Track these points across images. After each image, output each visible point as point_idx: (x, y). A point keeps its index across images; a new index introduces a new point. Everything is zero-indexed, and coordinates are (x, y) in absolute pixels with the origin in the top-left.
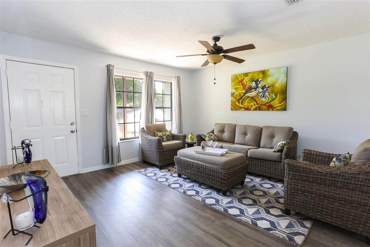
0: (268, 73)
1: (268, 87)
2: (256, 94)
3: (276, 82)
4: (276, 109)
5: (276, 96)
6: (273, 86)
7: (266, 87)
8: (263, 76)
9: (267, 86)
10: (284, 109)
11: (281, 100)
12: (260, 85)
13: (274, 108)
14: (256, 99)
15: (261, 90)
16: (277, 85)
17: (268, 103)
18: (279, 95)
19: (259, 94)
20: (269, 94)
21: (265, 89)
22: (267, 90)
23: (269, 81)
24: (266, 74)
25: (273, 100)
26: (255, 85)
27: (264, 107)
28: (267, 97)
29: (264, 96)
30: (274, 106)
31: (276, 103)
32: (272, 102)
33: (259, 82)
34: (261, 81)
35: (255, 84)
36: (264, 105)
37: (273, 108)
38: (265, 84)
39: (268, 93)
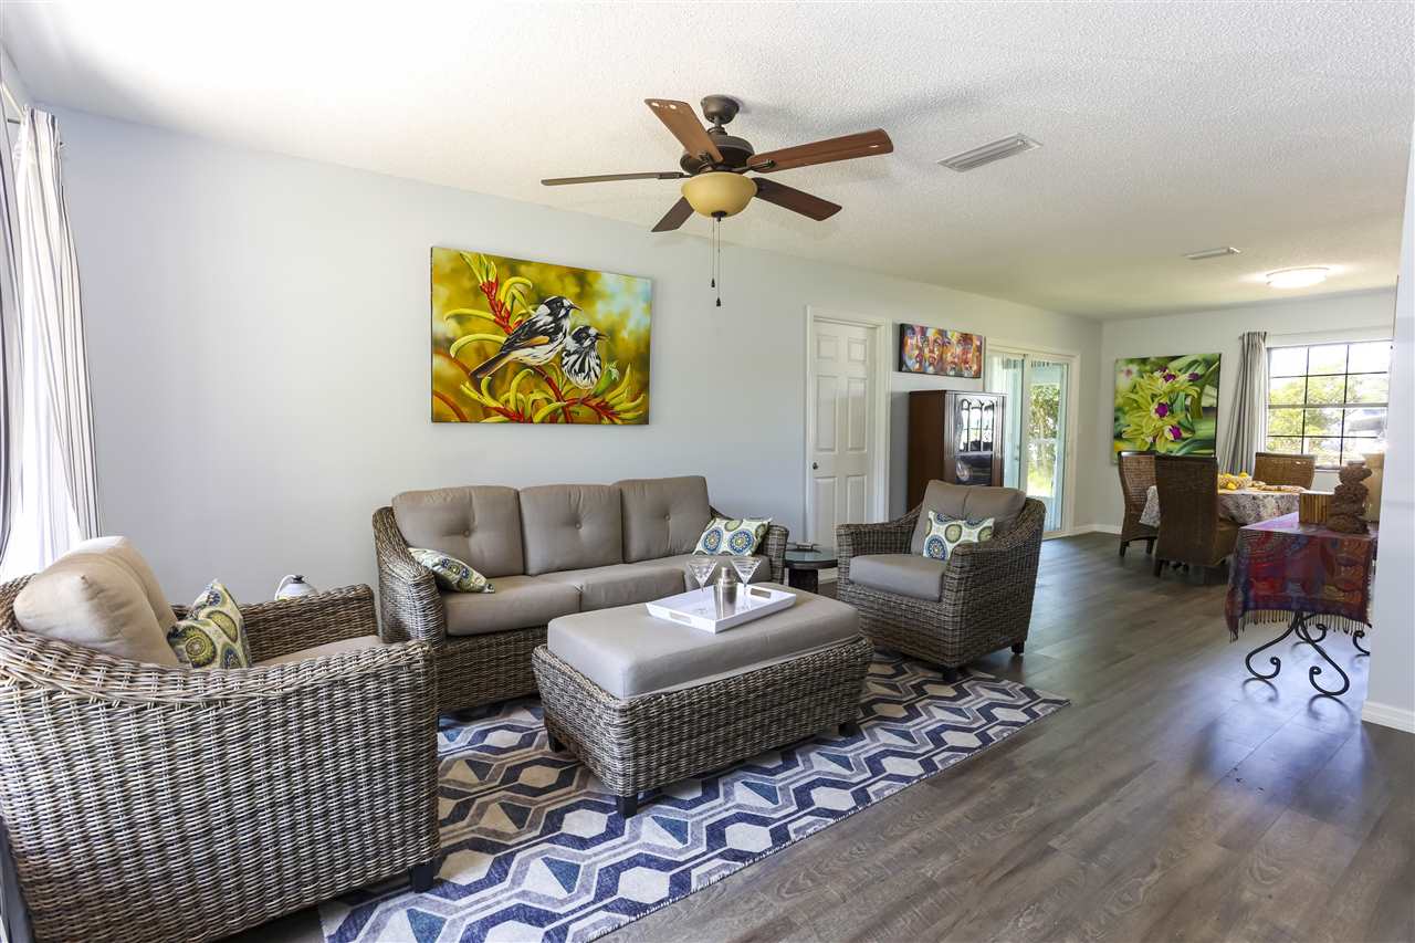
0: (597, 286)
1: (597, 336)
2: (552, 355)
3: (624, 315)
4: (623, 420)
5: (622, 372)
6: (610, 334)
7: (589, 336)
8: (577, 290)
9: (593, 332)
10: (643, 420)
11: (637, 387)
12: (567, 324)
13: (616, 414)
14: (554, 378)
15: (571, 344)
16: (624, 334)
17: (595, 396)
18: (631, 372)
19: (566, 359)
20: (598, 361)
21: (587, 343)
22: (592, 346)
23: (600, 314)
24: (590, 285)
25: (614, 385)
26: (550, 319)
27: (584, 411)
28: (592, 372)
29: (581, 369)
30: (617, 408)
31: (621, 399)
32: (610, 392)
33: (563, 312)
34: (571, 307)
35: (549, 315)
36: (584, 402)
37: (613, 414)
38: (586, 322)
39: (598, 357)
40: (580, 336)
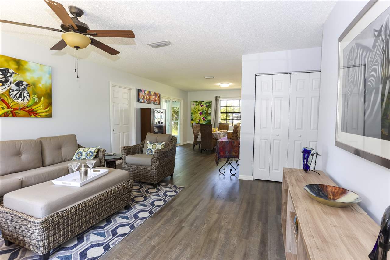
0: (26, 67)
1: (27, 85)
2: (4, 91)
3: (40, 79)
4: (41, 116)
5: (40, 99)
6: (34, 85)
7: (23, 85)
8: (17, 67)
9: (25, 83)
10: (50, 116)
11: (47, 105)
12: (11, 79)
13: (38, 114)
14: (6, 99)
15: (14, 87)
16: (40, 85)
17: (27, 107)
18: (44, 99)
19: (12, 93)
20: (28, 94)
21: (22, 87)
22: (25, 88)
23: (27, 77)
24: (23, 66)
25: (36, 103)
26: (2, 76)
27: (22, 113)
28: (25, 99)
29: (20, 97)
30: (38, 112)
31: (40, 108)
32: (34, 106)
33: (9, 74)
34: (13, 73)
35: (1, 75)
36: (22, 109)
37: (36, 114)
38: (22, 80)
39: (28, 93)
40: (18, 84)
